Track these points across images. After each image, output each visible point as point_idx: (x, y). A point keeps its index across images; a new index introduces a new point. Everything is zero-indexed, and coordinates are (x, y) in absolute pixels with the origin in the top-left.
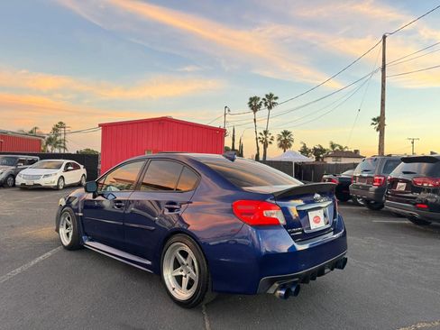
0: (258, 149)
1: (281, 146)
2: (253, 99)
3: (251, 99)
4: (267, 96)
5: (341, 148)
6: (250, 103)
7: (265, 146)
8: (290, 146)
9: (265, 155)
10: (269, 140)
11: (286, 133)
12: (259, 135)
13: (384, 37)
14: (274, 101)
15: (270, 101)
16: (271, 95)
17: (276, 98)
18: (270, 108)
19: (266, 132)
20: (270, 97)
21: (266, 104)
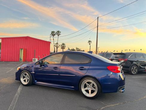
0: (55, 49)
1: (62, 48)
2: (53, 32)
3: (52, 32)
4: (57, 31)
5: (79, 49)
6: (52, 33)
7: (57, 48)
8: (65, 48)
9: (57, 51)
10: (58, 46)
11: (63, 44)
12: (55, 44)
13: (98, 18)
14: (59, 33)
15: (58, 33)
16: (59, 31)
17: (60, 32)
18: (58, 35)
19: (57, 43)
20: (58, 32)
21: (57, 34)
